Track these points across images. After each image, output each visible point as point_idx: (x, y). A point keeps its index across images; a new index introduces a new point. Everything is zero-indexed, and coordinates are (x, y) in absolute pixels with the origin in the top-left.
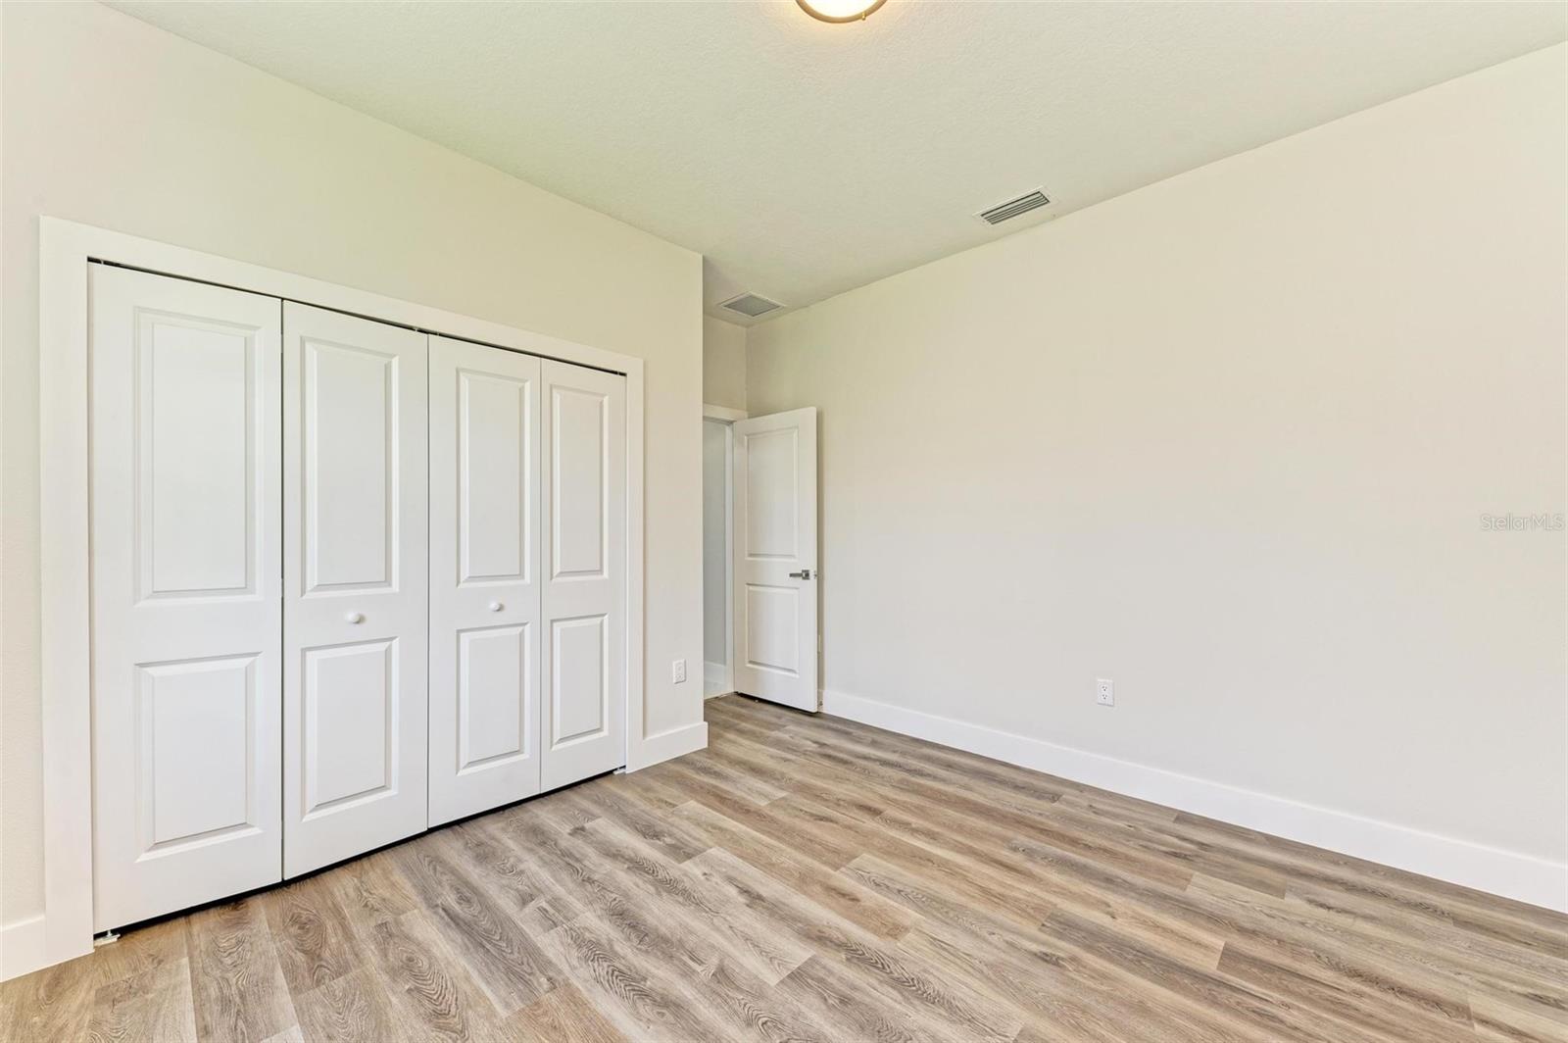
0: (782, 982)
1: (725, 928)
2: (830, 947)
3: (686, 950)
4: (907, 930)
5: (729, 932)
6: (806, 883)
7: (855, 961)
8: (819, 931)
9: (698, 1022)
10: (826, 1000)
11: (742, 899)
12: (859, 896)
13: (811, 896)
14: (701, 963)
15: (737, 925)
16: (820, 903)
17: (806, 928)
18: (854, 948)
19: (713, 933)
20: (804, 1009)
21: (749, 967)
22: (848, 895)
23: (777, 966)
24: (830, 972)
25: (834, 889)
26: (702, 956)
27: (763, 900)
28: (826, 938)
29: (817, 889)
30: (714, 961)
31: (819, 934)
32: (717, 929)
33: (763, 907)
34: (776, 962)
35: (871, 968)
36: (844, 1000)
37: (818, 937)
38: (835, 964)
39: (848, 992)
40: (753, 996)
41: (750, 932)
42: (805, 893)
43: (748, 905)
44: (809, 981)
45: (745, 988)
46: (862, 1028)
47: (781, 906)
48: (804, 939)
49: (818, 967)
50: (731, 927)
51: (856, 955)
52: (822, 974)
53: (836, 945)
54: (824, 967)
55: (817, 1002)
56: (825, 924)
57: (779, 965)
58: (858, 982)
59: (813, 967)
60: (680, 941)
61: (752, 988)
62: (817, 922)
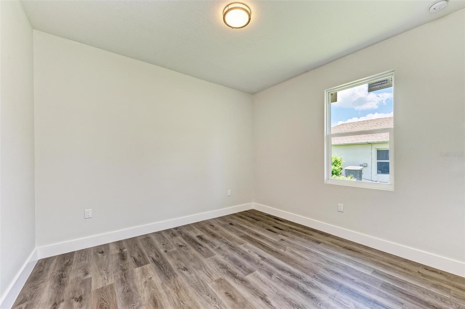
0: (255, 271)
1: (273, 288)
2: (240, 278)
3: (282, 282)
4: (216, 281)
5: (271, 286)
6: (243, 304)
7: (235, 274)
8: (242, 283)
9: (273, 266)
10: (245, 267)
11: (269, 299)
12: (224, 295)
13: (242, 297)
14: (277, 278)
15: (268, 288)
16: (240, 294)
17: (246, 284)
18: (234, 277)
19: (276, 287)
20: (250, 266)
21: (263, 275)
22: (228, 296)
23: (256, 275)
24: (242, 272)
25: (233, 299)
26: (277, 280)
27: (261, 297)
28: (241, 281)
29: (239, 300)
30: (273, 278)
31: (242, 282)
32: (275, 287)
33: (260, 294)
34: (256, 276)
35: (231, 271)
36: (241, 266)
37: (243, 281)
38: (240, 273)
39: (239, 267)
40: (262, 269)
41: (264, 285)
42: (244, 299)
43: (266, 295)
44: (248, 271)
45: (264, 271)
46: (238, 262)
47: (254, 294)
48: (247, 281)
49: (245, 273)
50: (271, 288)
51: (234, 275)
52: (244, 272)
53: (239, 279)
54: (243, 273)
55: (247, 266)
56: (240, 285)
57: (255, 275)
58: (236, 269)
59: (246, 273)
60: (285, 285)
61: (262, 271)
62: (243, 286)
